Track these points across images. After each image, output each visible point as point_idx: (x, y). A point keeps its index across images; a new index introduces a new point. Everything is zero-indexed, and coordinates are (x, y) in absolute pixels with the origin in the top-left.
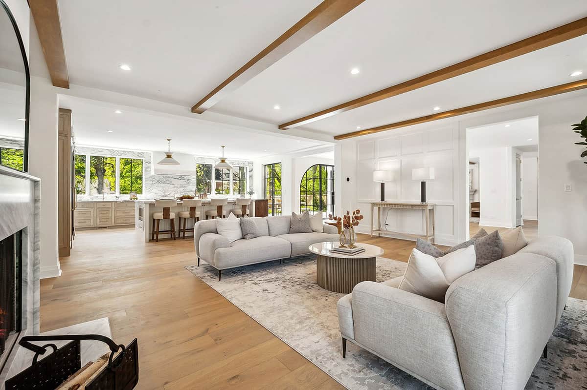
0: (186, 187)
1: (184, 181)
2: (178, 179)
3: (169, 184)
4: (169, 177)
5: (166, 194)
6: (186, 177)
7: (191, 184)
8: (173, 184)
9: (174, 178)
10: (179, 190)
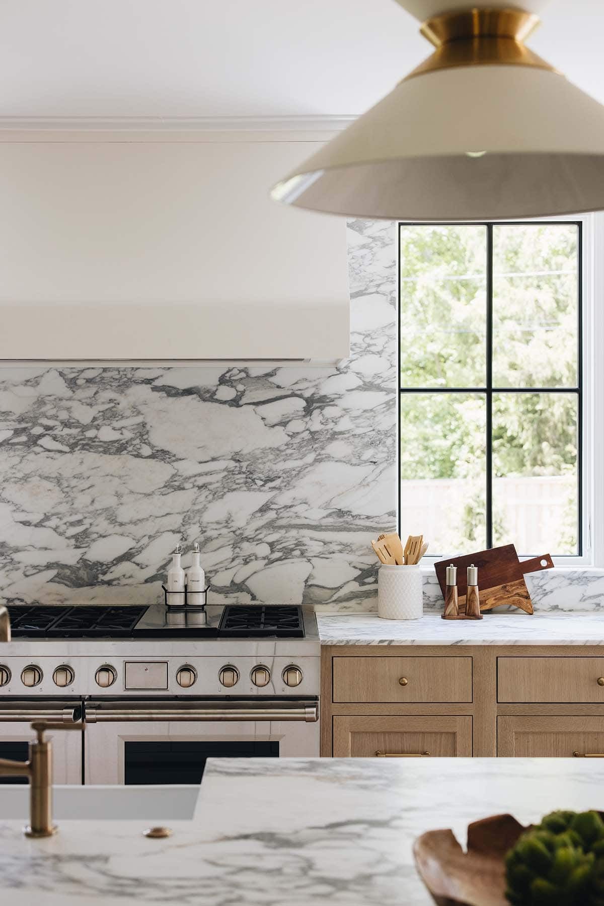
0: (291, 478)
1: (274, 412)
2: (208, 396)
3: (120, 448)
4: (124, 383)
5: (101, 551)
6: (286, 377)
7: (337, 448)
8: (161, 455)
9: (171, 392)
10: (216, 512)
